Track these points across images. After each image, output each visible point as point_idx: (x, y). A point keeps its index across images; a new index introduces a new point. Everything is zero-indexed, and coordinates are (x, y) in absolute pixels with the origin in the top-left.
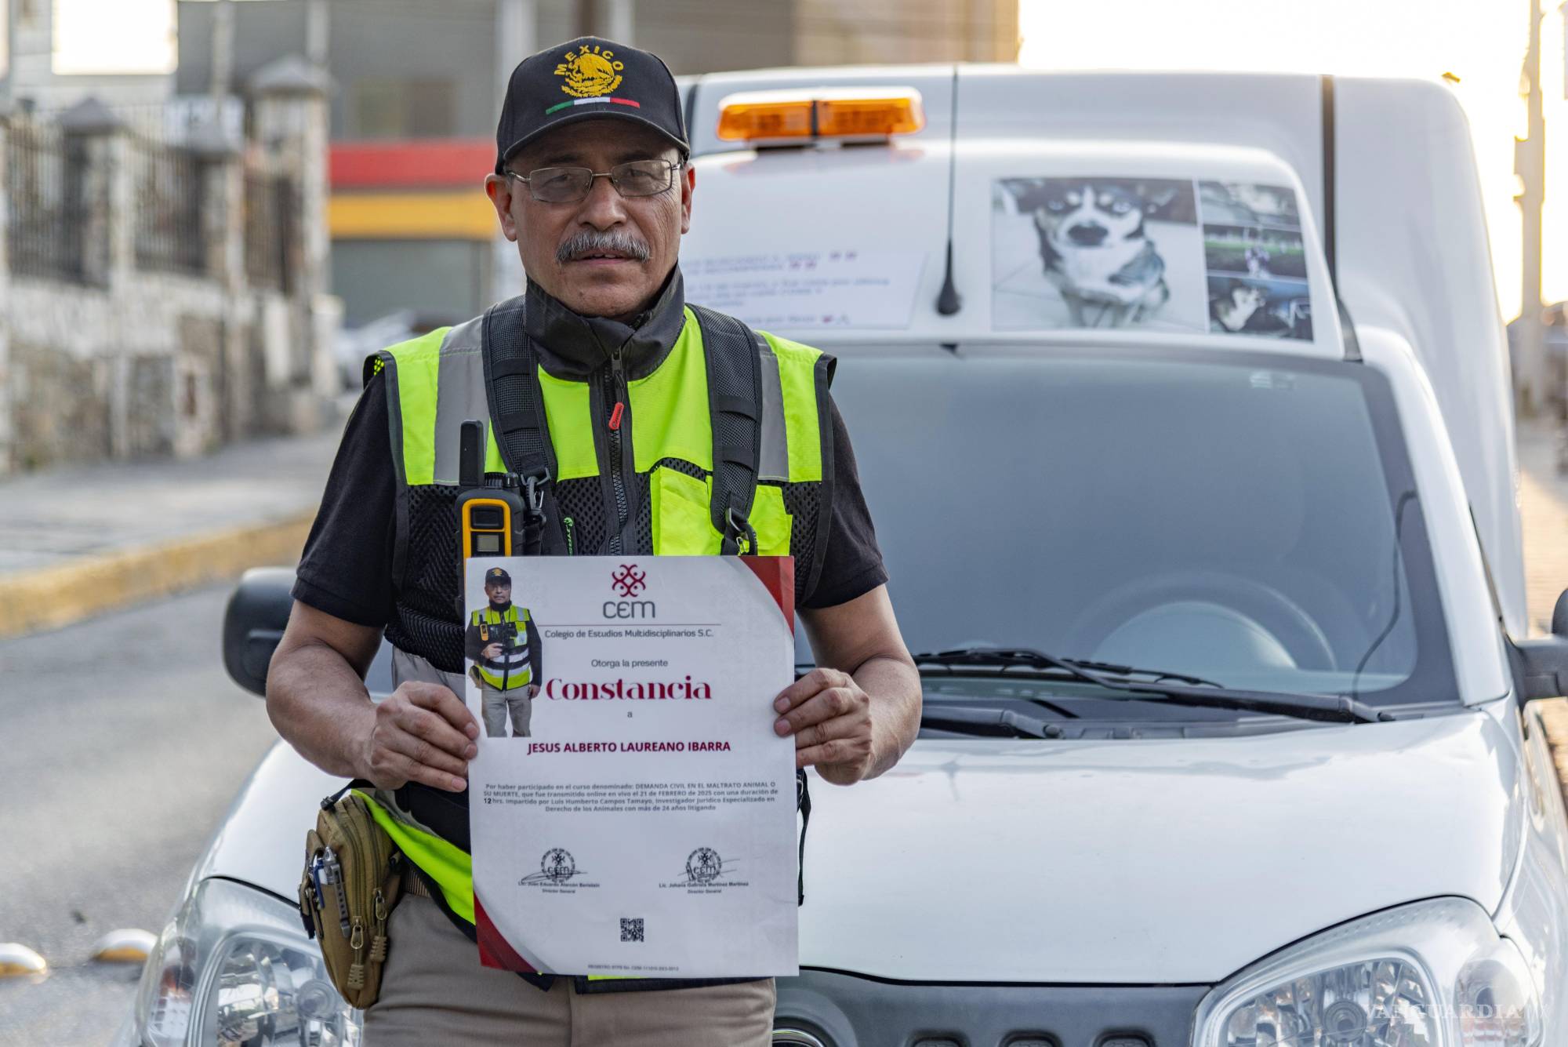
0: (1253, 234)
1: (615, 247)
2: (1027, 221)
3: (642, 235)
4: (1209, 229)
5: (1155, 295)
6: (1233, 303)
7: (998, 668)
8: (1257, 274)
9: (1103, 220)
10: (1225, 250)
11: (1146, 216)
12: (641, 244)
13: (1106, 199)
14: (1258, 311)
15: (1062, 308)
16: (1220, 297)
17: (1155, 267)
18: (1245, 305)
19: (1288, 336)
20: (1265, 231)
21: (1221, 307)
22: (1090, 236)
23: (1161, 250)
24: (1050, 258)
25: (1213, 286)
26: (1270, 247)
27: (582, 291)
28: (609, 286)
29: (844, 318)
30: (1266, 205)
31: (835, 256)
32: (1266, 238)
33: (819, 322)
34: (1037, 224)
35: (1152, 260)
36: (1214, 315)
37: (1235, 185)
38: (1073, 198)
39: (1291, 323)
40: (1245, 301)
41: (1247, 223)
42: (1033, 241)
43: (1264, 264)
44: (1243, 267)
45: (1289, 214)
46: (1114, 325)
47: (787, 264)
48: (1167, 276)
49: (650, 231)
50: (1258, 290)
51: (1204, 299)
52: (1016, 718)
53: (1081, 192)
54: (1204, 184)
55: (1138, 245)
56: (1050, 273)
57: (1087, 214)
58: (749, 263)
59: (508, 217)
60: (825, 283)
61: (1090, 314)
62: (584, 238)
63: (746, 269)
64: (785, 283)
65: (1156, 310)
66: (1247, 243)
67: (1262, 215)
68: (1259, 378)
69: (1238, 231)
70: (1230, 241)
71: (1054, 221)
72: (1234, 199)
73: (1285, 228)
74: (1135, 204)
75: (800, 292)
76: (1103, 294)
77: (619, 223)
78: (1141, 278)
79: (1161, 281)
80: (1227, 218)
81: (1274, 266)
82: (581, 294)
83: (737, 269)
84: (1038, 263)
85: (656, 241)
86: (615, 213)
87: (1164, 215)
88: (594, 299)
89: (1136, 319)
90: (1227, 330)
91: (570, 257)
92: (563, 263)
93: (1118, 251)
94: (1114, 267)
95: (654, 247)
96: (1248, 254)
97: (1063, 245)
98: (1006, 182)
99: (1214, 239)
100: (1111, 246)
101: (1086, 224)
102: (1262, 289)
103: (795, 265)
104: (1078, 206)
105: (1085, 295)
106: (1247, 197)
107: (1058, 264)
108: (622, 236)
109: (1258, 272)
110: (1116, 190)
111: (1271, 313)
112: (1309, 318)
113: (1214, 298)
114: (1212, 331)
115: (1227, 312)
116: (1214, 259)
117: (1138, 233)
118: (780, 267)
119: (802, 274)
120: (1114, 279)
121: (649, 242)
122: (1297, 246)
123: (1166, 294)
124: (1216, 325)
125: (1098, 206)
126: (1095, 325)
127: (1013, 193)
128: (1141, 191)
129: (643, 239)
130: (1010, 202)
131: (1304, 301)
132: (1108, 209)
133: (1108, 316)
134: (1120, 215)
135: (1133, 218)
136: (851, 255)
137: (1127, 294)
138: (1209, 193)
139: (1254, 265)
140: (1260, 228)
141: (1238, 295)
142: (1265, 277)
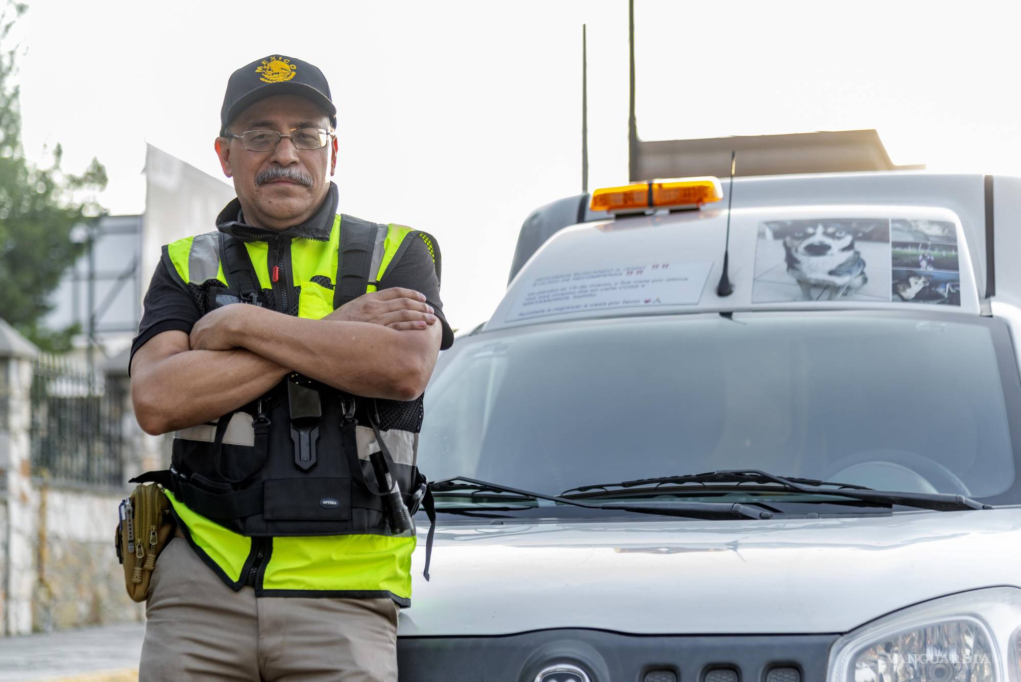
0: (925, 246)
1: (290, 177)
2: (780, 243)
3: (308, 172)
4: (895, 245)
5: (858, 281)
6: (909, 285)
7: (735, 484)
8: (925, 267)
9: (828, 241)
10: (906, 255)
11: (856, 238)
12: (307, 177)
13: (830, 230)
14: (924, 288)
15: (797, 289)
16: (900, 281)
17: (859, 266)
18: (916, 286)
19: (943, 303)
20: (932, 245)
21: (901, 287)
22: (819, 250)
23: (863, 256)
24: (792, 262)
25: (895, 275)
26: (935, 254)
27: (271, 200)
28: (288, 198)
29: (658, 300)
30: (935, 231)
31: (655, 266)
32: (933, 249)
33: (642, 303)
34: (785, 245)
35: (858, 262)
36: (895, 291)
37: (915, 221)
38: (810, 230)
39: (946, 295)
40: (916, 283)
41: (922, 241)
42: (782, 253)
43: (930, 262)
44: (918, 265)
45: (950, 235)
46: (830, 299)
47: (626, 272)
48: (866, 270)
49: (313, 169)
50: (924, 277)
51: (890, 282)
52: (743, 509)
53: (815, 227)
54: (894, 221)
55: (850, 254)
56: (790, 270)
57: (818, 237)
58: (601, 273)
59: (227, 163)
60: (648, 281)
61: (815, 293)
62: (273, 170)
63: (598, 276)
64: (623, 283)
65: (858, 289)
66: (921, 251)
67: (932, 236)
68: (922, 324)
69: (916, 245)
70: (910, 251)
71: (796, 243)
72: (914, 228)
73: (946, 243)
74: (848, 233)
75: (632, 287)
76: (824, 281)
77: (294, 163)
78: (849, 272)
79: (862, 273)
80: (909, 238)
81: (936, 264)
82: (270, 202)
83: (593, 277)
84: (785, 265)
85: (317, 176)
86: (293, 157)
87: (867, 238)
88: (278, 205)
89: (845, 294)
90: (904, 300)
91: (263, 182)
92: (259, 185)
93: (836, 257)
94: (833, 266)
95: (316, 179)
96: (921, 257)
97: (801, 256)
98: (767, 223)
99: (898, 250)
100: (832, 255)
101: (817, 244)
102: (927, 276)
103: (630, 273)
104: (813, 234)
105: (812, 282)
106: (923, 227)
107: (797, 266)
108: (296, 170)
109: (926, 267)
110: (839, 225)
111: (933, 289)
112: (958, 293)
113: (896, 281)
114: (894, 300)
115: (904, 290)
116: (897, 260)
117: (850, 247)
118: (621, 274)
119: (634, 277)
120: (832, 273)
121: (313, 176)
122: (953, 253)
123: (865, 280)
124: (896, 296)
125: (825, 234)
126: (817, 299)
127: (770, 228)
128: (854, 225)
129: (309, 174)
130: (769, 234)
131: (955, 283)
132: (832, 236)
133: (827, 294)
134: (839, 238)
135: (848, 240)
136: (666, 266)
137: (838, 281)
138: (898, 225)
139: (924, 263)
140: (929, 243)
141: (912, 280)
142: (930, 269)
